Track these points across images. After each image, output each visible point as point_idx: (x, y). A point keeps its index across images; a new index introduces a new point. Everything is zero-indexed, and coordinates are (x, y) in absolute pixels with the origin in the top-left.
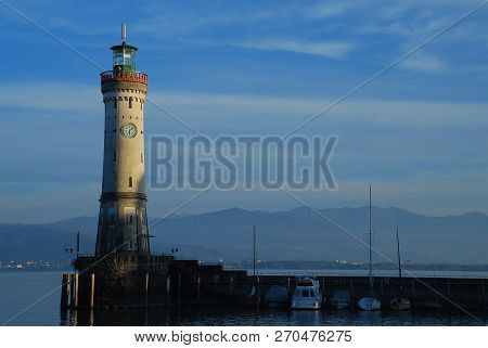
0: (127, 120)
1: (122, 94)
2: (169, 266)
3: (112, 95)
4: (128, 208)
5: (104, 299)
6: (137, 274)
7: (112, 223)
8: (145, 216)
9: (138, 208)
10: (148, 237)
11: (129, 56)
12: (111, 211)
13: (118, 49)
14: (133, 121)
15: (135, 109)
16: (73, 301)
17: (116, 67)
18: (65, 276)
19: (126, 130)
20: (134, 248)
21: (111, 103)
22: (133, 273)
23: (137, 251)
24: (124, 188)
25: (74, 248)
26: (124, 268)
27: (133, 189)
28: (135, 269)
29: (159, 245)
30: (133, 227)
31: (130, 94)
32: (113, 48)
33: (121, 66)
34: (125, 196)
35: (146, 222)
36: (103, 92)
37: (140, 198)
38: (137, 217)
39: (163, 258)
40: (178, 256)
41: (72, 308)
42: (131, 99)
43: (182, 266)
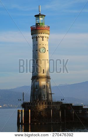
0: (42, 46)
1: (39, 35)
2: (60, 106)
3: (35, 35)
4: (43, 82)
5: (34, 120)
6: (47, 110)
7: (37, 88)
8: (50, 85)
9: (47, 82)
10: (51, 94)
11: (42, 19)
12: (36, 83)
13: (37, 16)
14: (44, 46)
15: (45, 41)
16: (22, 121)
17: (37, 24)
18: (18, 111)
19: (41, 50)
20: (46, 99)
21: (35, 39)
22: (46, 109)
23: (47, 100)
24: (41, 74)
25: (22, 99)
26: (42, 107)
27: (45, 74)
28: (46, 107)
29: (56, 97)
30: (45, 90)
31: (42, 35)
32: (35, 16)
33: (39, 23)
34: (42, 77)
35: (50, 88)
36: (32, 34)
37: (48, 78)
38: (47, 86)
39: (58, 103)
40: (64, 102)
41: (22, 124)
42: (43, 37)
43: (66, 106)
